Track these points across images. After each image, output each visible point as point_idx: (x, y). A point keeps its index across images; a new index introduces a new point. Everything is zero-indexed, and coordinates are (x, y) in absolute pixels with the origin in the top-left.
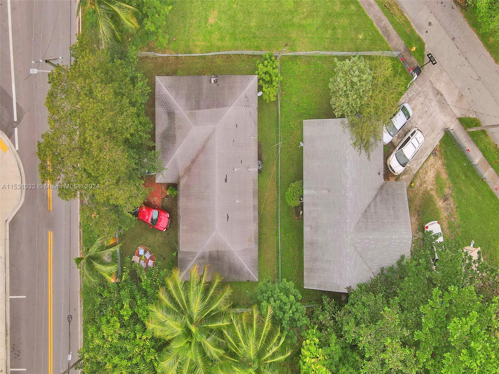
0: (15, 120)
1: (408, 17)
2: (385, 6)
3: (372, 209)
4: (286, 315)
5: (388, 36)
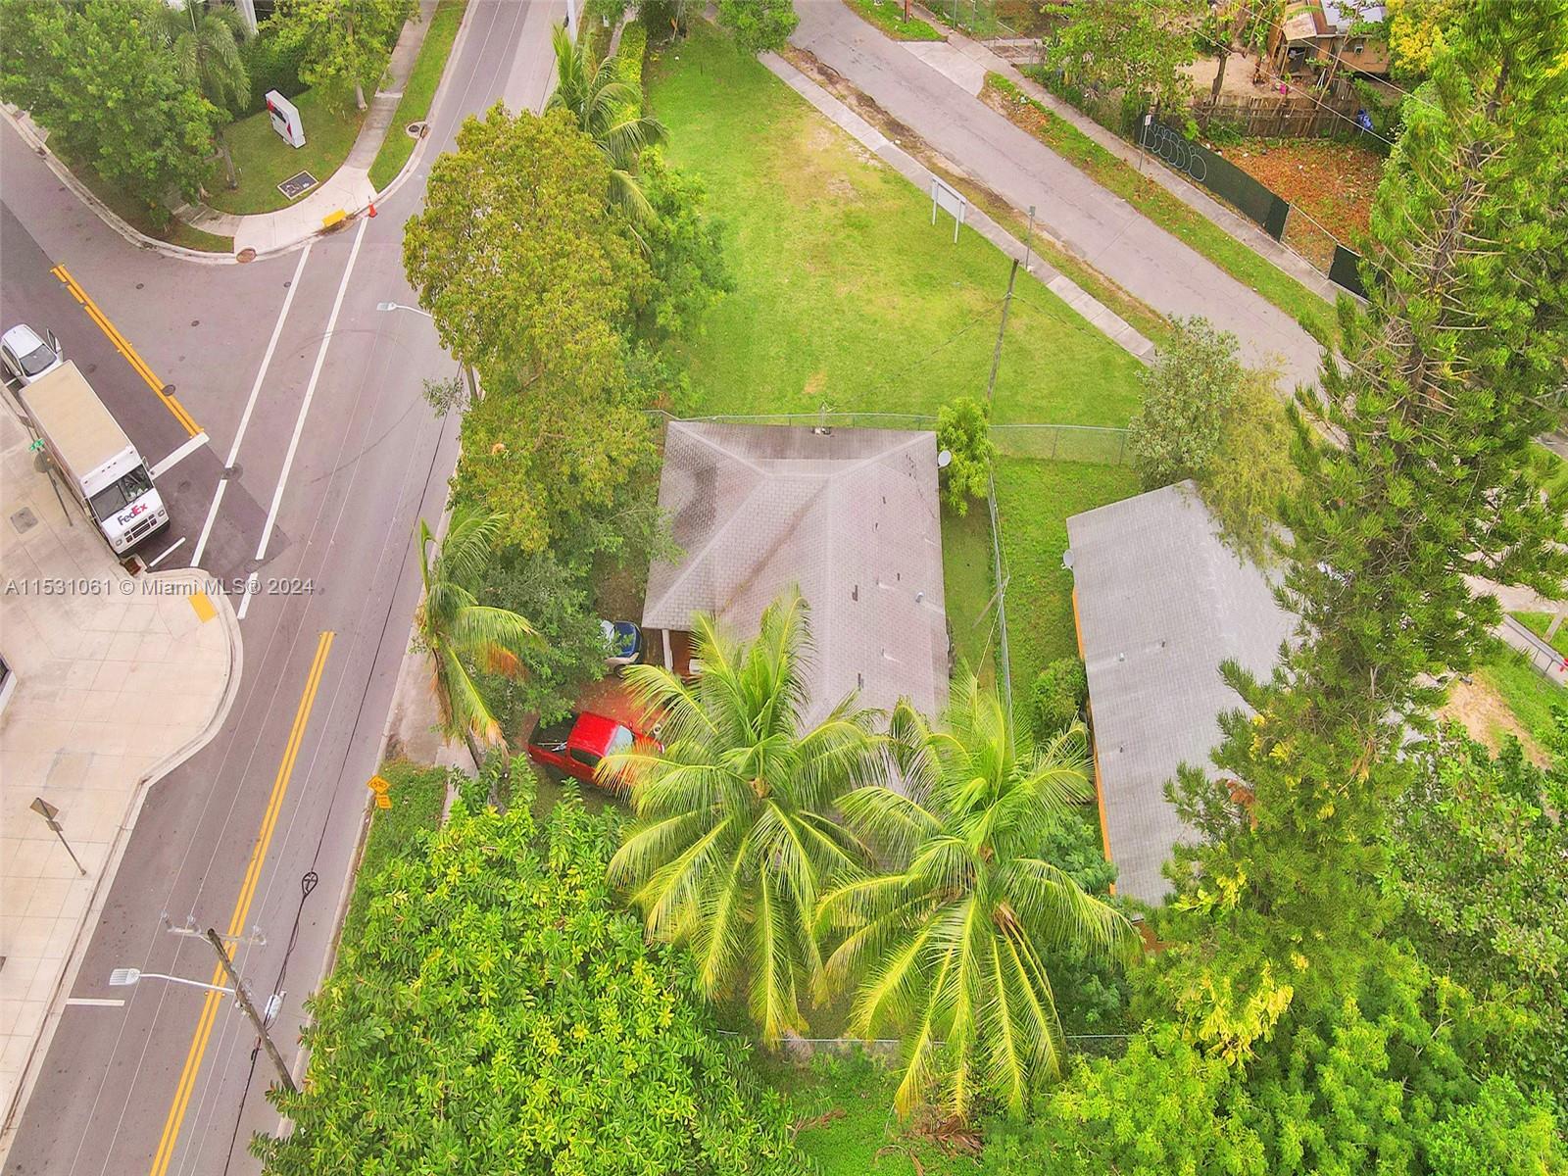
0: (260, 555)
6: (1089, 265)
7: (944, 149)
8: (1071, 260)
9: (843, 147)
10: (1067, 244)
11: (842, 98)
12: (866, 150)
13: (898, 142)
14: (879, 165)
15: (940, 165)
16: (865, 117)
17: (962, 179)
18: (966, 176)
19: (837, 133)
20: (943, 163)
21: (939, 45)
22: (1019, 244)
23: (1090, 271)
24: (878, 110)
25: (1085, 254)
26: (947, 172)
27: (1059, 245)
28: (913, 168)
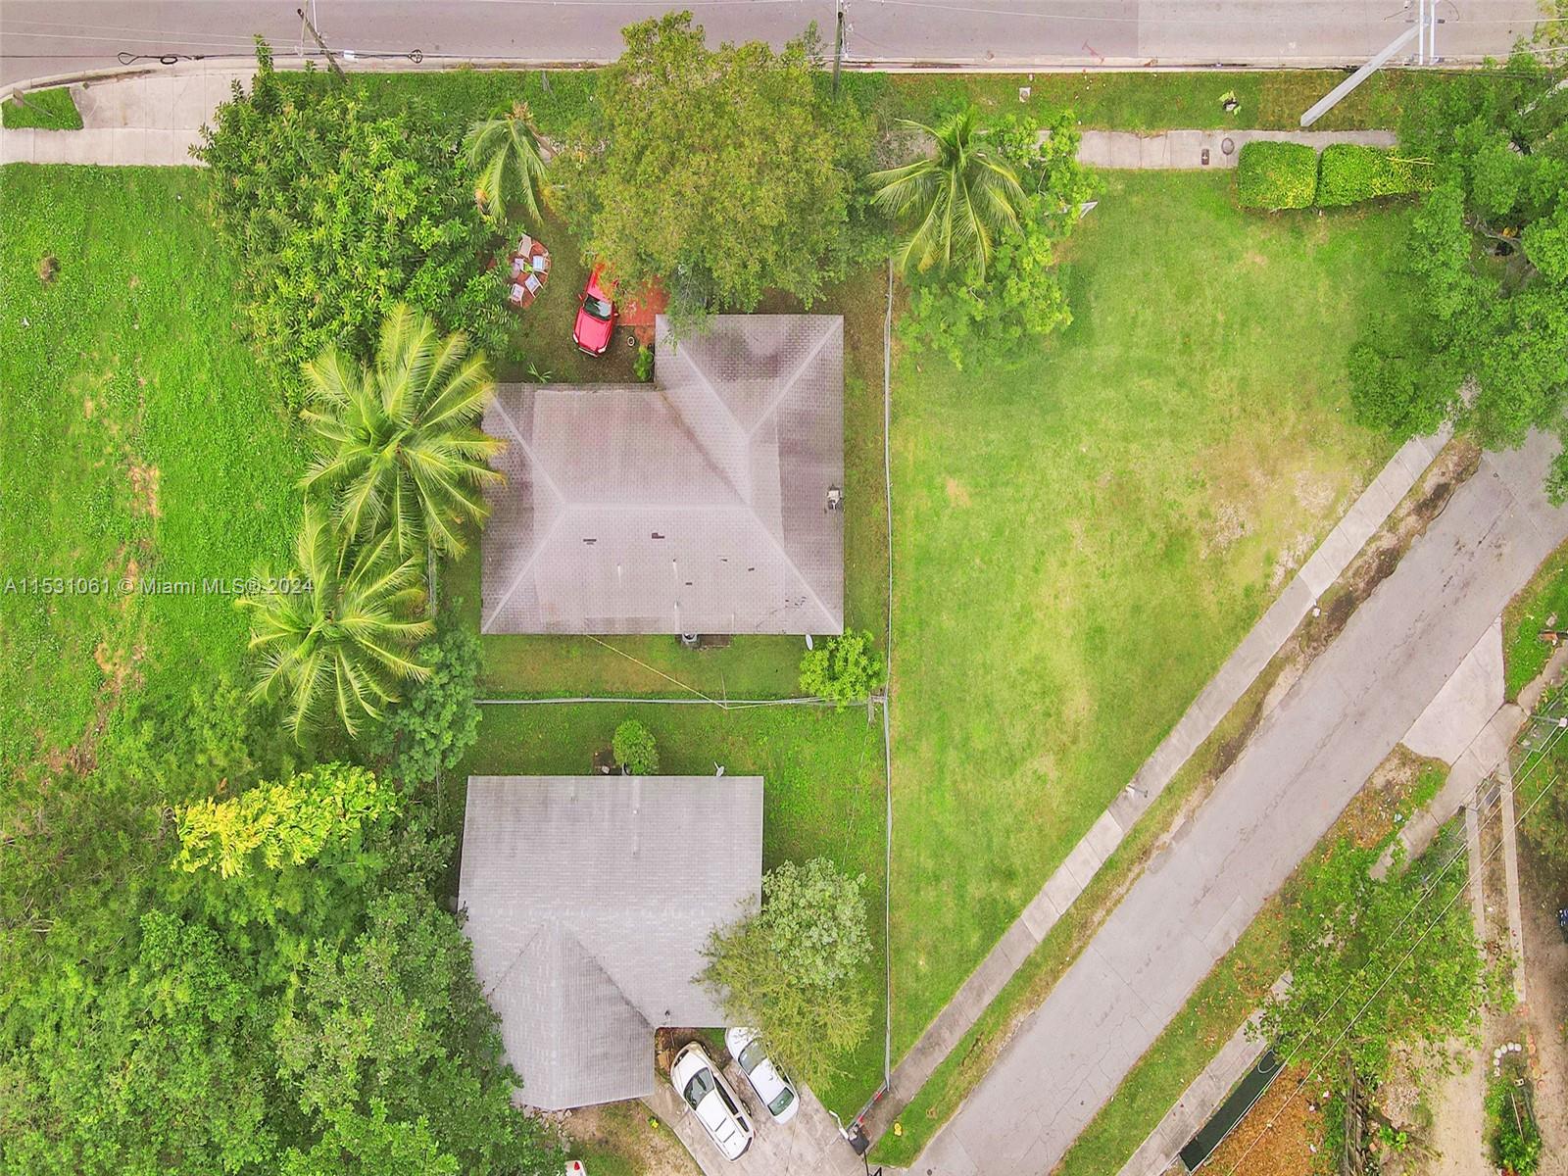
1: (957, 1112)
2: (978, 1040)
3: (604, 990)
4: (417, 720)
5: (922, 1051)
6: (1139, 875)
7: (1306, 684)
8: (1146, 853)
9: (1303, 527)
10: (1167, 849)
11: (1392, 523)
12: (1302, 561)
13: (1316, 613)
14: (1275, 582)
15: (1282, 675)
16: (1359, 562)
17: (1259, 706)
18: (1266, 712)
19: (1325, 517)
20: (1284, 681)
21: (1499, 688)
22: (1165, 781)
23: (1131, 875)
24: (1373, 583)
25: (1154, 872)
26: (1270, 685)
27: (1165, 838)
28: (1274, 633)
